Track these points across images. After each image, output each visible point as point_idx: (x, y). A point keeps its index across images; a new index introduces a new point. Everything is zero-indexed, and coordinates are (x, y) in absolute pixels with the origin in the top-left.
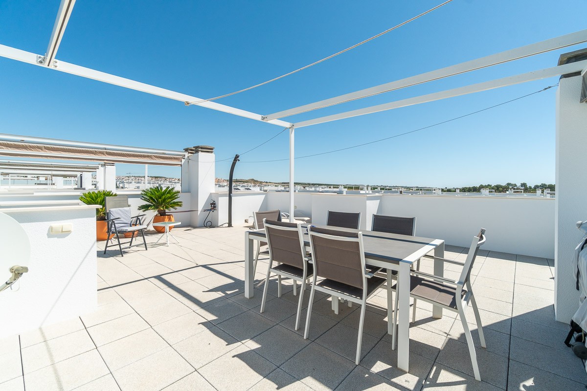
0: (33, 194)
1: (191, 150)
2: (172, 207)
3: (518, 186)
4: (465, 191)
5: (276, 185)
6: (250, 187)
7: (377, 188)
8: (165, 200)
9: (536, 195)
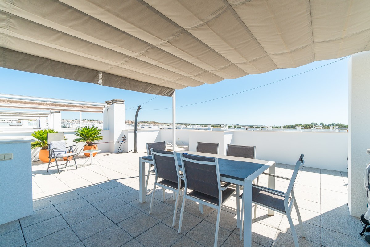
0: (3, 132)
1: (110, 102)
2: (96, 140)
3: (318, 124)
4: (286, 128)
5: (168, 124)
6: (152, 126)
7: (232, 126)
8: (91, 135)
9: (329, 130)
